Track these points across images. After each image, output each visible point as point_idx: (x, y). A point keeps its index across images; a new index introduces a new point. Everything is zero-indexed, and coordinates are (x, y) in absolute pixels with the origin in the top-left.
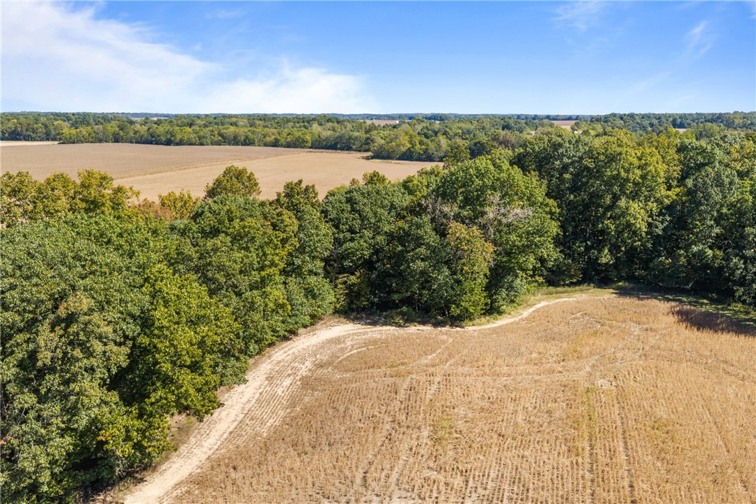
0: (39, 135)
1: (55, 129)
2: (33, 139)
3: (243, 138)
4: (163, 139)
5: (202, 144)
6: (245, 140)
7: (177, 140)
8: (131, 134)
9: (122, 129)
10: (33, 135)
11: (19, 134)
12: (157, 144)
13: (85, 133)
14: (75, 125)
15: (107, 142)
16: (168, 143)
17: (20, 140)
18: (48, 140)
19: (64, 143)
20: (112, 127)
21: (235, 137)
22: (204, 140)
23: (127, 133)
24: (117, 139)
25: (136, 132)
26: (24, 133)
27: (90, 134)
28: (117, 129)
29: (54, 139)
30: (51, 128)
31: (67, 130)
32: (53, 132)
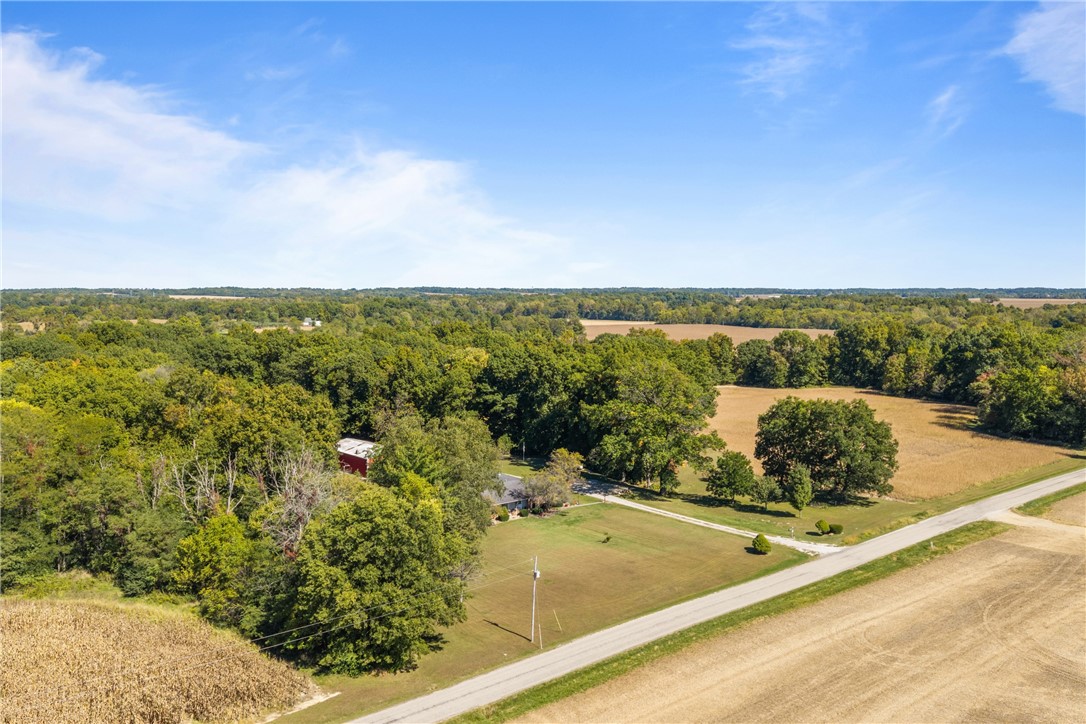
0: (639, 315)
1: (654, 310)
2: (634, 320)
3: (832, 322)
4: (752, 321)
6: (834, 324)
7: (764, 323)
8: (723, 316)
9: (714, 311)
10: (634, 315)
11: (622, 314)
13: (679, 314)
14: (672, 306)
15: (699, 322)
16: (757, 325)
17: (622, 320)
18: (646, 320)
19: (660, 324)
20: (706, 308)
21: (824, 320)
24: (709, 321)
25: (728, 314)
26: (626, 313)
27: (684, 316)
28: (710, 310)
29: (653, 320)
30: (650, 308)
31: (664, 310)
32: (652, 313)
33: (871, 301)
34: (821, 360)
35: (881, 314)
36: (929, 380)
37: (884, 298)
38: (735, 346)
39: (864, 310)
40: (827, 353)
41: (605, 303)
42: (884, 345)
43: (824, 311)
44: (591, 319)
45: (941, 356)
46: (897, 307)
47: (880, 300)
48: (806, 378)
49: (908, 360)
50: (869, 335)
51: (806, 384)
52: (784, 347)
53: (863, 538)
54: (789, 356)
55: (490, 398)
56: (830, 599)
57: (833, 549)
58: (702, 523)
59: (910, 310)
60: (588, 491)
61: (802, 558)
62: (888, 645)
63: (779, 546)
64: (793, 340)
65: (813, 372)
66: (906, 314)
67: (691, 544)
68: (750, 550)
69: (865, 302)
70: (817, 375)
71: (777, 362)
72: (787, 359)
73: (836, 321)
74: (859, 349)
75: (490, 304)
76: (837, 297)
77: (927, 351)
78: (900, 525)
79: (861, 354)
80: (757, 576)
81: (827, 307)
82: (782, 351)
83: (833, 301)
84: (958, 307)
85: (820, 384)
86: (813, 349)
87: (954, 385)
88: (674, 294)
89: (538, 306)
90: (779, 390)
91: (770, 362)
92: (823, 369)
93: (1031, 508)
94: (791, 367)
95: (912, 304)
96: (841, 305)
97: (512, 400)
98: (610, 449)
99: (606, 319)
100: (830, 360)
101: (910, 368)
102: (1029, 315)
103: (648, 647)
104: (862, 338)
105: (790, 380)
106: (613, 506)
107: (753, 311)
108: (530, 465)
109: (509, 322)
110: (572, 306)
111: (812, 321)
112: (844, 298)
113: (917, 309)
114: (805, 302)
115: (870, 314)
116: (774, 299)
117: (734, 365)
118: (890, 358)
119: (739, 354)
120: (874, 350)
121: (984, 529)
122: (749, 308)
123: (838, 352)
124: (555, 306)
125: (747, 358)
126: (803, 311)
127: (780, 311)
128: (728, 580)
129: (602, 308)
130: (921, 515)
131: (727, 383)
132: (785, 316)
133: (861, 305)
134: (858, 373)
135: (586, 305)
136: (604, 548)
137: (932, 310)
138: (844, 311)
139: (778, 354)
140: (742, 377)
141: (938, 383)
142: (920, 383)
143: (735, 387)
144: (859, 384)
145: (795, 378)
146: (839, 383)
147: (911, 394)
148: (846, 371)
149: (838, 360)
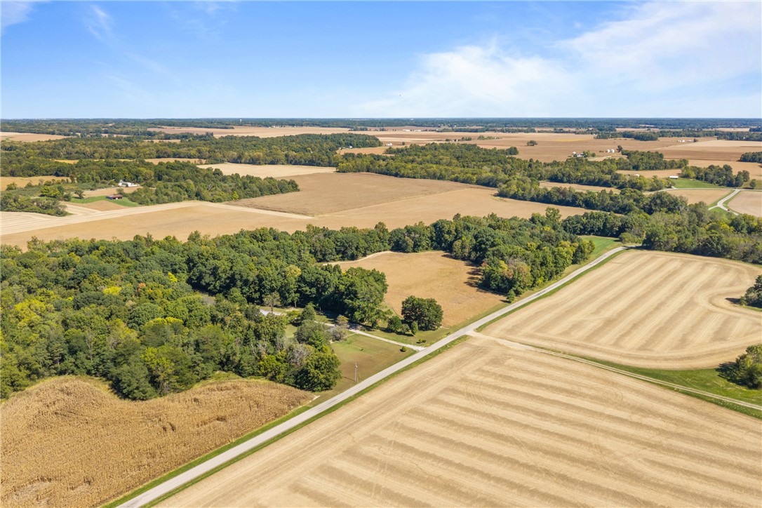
0: (325, 163)
1: (334, 159)
2: (322, 166)
4: (394, 172)
5: (414, 178)
8: (377, 167)
9: (371, 164)
10: (322, 163)
12: (390, 175)
13: (351, 166)
15: (363, 171)
16: (396, 175)
18: (330, 166)
22: (416, 175)
23: (375, 166)
24: (368, 170)
25: (380, 166)
28: (369, 163)
29: (334, 166)
30: (332, 158)
31: (341, 160)
32: (333, 162)
33: (462, 157)
34: (427, 239)
36: (470, 254)
38: (389, 232)
39: (457, 166)
40: (429, 235)
41: (303, 154)
42: (454, 232)
43: (435, 167)
45: (475, 242)
46: (475, 163)
49: (462, 243)
50: (447, 229)
51: (421, 250)
52: (411, 235)
53: (431, 344)
55: (304, 289)
56: (421, 365)
57: (423, 348)
58: (387, 340)
60: (349, 328)
61: (415, 352)
62: (431, 376)
63: (409, 348)
67: (385, 349)
68: (402, 350)
69: (458, 158)
70: (425, 246)
71: (408, 242)
72: (413, 240)
73: (441, 174)
74: (443, 234)
77: (470, 240)
78: (442, 338)
79: (443, 236)
80: (404, 359)
81: (436, 163)
85: (427, 249)
86: (424, 235)
90: (409, 254)
91: (404, 242)
92: (428, 243)
93: (479, 330)
94: (415, 243)
96: (444, 160)
97: (314, 290)
98: (357, 317)
100: (431, 238)
101: (463, 247)
103: (381, 380)
104: (444, 229)
105: (414, 249)
106: (359, 335)
107: (394, 165)
108: (324, 315)
111: (428, 174)
117: (389, 241)
118: (456, 241)
119: (391, 236)
120: (449, 234)
121: (465, 337)
122: (392, 162)
123: (434, 234)
125: (394, 239)
126: (423, 166)
128: (397, 361)
130: (448, 334)
131: (386, 250)
132: (413, 170)
133: (455, 161)
134: (443, 245)
135: (290, 155)
136: (361, 352)
137: (493, 167)
139: (409, 238)
140: (393, 247)
141: (473, 255)
142: (467, 255)
143: (390, 252)
144: (444, 249)
145: (416, 247)
146: (435, 248)
147: (463, 259)
148: (438, 244)
149: (434, 238)
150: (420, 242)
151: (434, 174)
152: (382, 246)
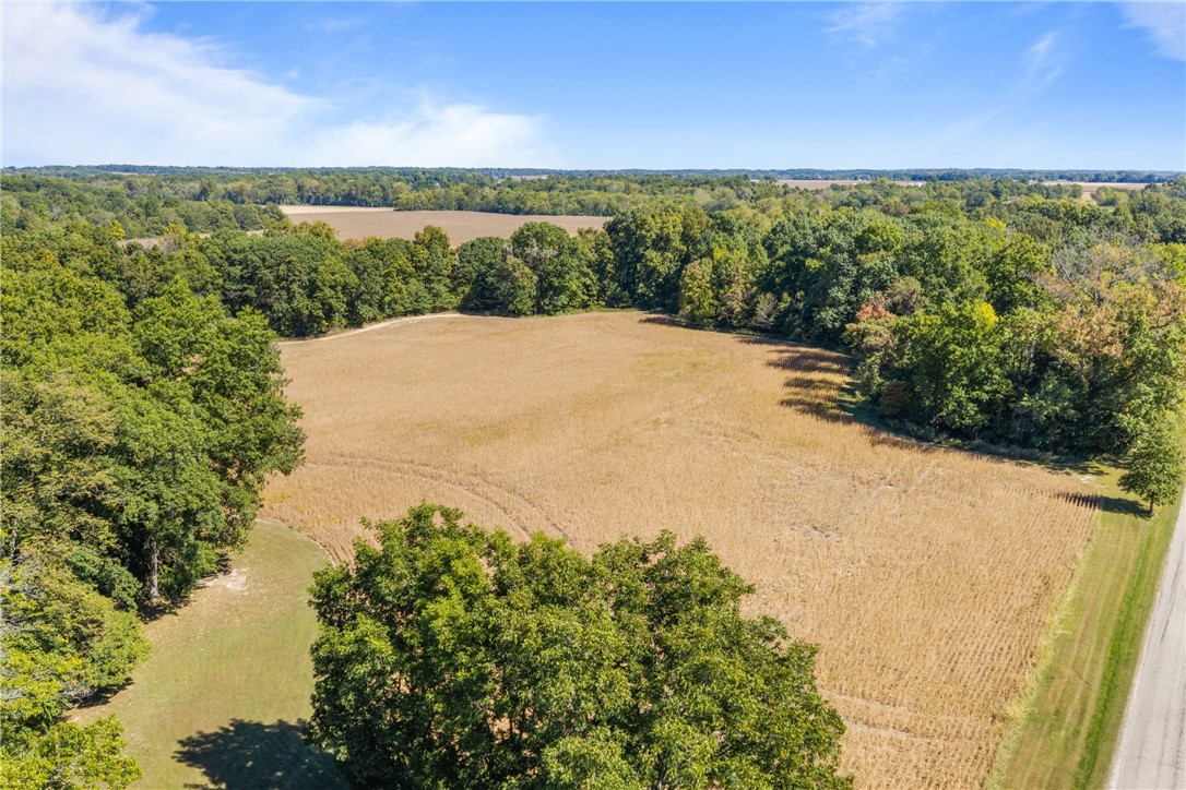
0: (375, 199)
1: (394, 192)
2: (368, 205)
3: (605, 207)
4: (512, 206)
6: (607, 210)
7: (526, 209)
8: (478, 200)
9: (467, 194)
10: (369, 200)
11: (354, 198)
12: (504, 212)
13: (423, 198)
14: (417, 188)
15: (448, 209)
16: (516, 212)
17: (354, 205)
18: (383, 205)
19: (399, 210)
20: (456, 191)
22: (558, 209)
23: (473, 198)
24: (460, 206)
25: (483, 198)
26: (360, 197)
27: (429, 200)
28: (462, 193)
29: (391, 206)
30: (389, 191)
31: (406, 193)
32: (391, 196)
33: (648, 182)
34: (585, 269)
35: (660, 197)
36: (751, 302)
37: (663, 179)
38: (453, 247)
39: (640, 192)
40: (593, 257)
41: (331, 185)
42: (677, 243)
43: (596, 194)
44: (314, 204)
45: (767, 261)
46: (678, 189)
47: (660, 181)
48: (564, 299)
49: (715, 268)
50: (653, 229)
51: (564, 307)
52: (528, 250)
54: (535, 264)
59: (692, 192)
64: (540, 238)
65: (574, 288)
66: (687, 197)
69: (642, 183)
70: (580, 293)
71: (517, 274)
72: (534, 268)
73: (609, 205)
74: (641, 250)
75: (178, 185)
76: (610, 177)
77: (745, 254)
79: (639, 258)
81: (599, 189)
82: (525, 257)
83: (607, 182)
84: (743, 188)
85: (585, 306)
86: (573, 252)
87: (791, 310)
88: (424, 173)
89: (242, 188)
90: (522, 319)
91: (504, 275)
92: (589, 282)
94: (541, 279)
95: (693, 185)
96: (615, 187)
99: (333, 204)
100: (599, 268)
101: (720, 282)
102: (818, 196)
104: (643, 232)
105: (538, 303)
107: (513, 194)
109: (171, 209)
110: (289, 187)
111: (582, 206)
112: (617, 178)
113: (699, 191)
114: (574, 183)
115: (647, 197)
116: (540, 180)
117: (453, 278)
118: (689, 266)
119: (461, 262)
120: (663, 250)
122: (509, 190)
123: (610, 255)
124: (266, 188)
125: (471, 270)
126: (572, 193)
127: (544, 194)
129: (327, 190)
131: (443, 309)
132: (551, 199)
133: (637, 186)
134: (641, 288)
135: (307, 187)
137: (716, 192)
138: (619, 194)
139: (519, 261)
140: (466, 300)
141: (765, 306)
142: (737, 307)
143: (459, 315)
144: (643, 304)
145: (547, 298)
146: (613, 303)
147: (723, 325)
148: (625, 286)
149: (609, 267)
150: (560, 275)
151: (596, 206)
152: (424, 293)
